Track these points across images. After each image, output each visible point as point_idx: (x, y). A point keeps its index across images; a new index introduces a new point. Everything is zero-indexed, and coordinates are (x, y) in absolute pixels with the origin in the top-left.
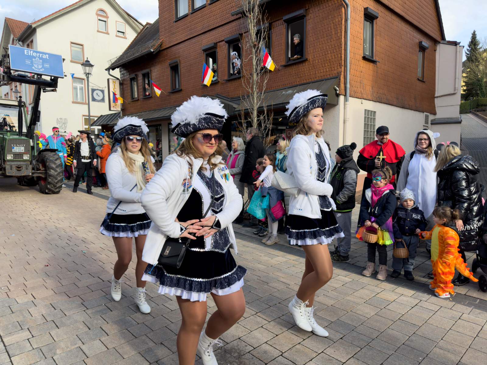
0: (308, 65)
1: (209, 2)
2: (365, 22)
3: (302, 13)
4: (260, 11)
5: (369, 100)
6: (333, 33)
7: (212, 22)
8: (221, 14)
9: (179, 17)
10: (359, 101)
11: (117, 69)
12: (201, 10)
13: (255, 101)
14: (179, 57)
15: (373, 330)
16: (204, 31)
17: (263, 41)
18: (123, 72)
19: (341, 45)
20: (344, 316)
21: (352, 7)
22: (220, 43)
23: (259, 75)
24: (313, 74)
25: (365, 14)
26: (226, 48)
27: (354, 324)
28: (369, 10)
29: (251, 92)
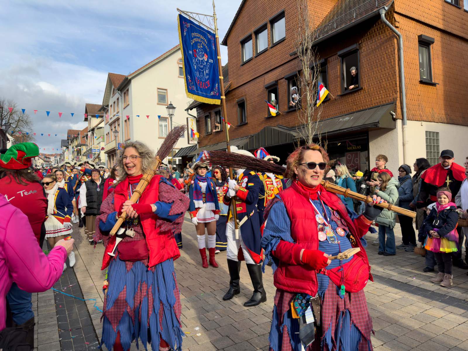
0: (363, 93)
1: (270, 46)
2: (421, 48)
3: (356, 47)
4: (313, 54)
5: (429, 122)
6: (387, 62)
7: (274, 62)
8: (281, 55)
9: (245, 61)
10: (419, 123)
11: (194, 109)
12: (263, 54)
13: (310, 132)
14: (245, 95)
15: (414, 341)
16: (266, 71)
17: (316, 79)
18: (199, 111)
19: (395, 72)
20: (388, 327)
21: (405, 37)
22: (281, 81)
23: (313, 108)
24: (369, 101)
25: (419, 41)
26: (286, 84)
27: (396, 334)
28: (423, 37)
29: (305, 124)
